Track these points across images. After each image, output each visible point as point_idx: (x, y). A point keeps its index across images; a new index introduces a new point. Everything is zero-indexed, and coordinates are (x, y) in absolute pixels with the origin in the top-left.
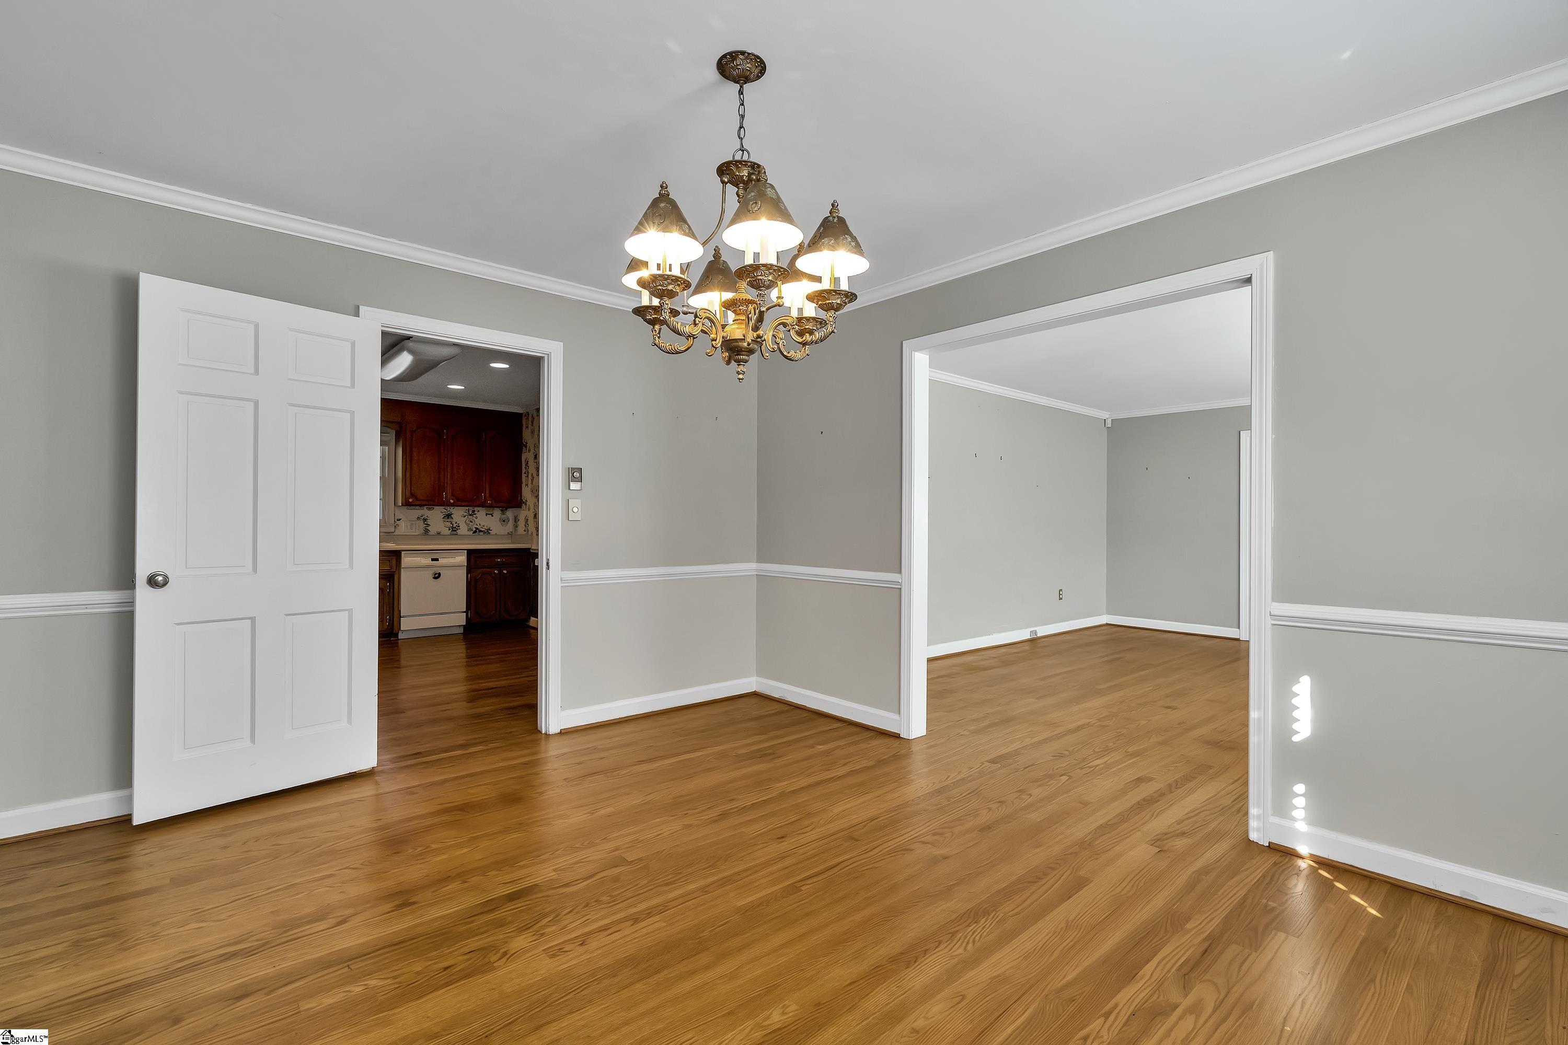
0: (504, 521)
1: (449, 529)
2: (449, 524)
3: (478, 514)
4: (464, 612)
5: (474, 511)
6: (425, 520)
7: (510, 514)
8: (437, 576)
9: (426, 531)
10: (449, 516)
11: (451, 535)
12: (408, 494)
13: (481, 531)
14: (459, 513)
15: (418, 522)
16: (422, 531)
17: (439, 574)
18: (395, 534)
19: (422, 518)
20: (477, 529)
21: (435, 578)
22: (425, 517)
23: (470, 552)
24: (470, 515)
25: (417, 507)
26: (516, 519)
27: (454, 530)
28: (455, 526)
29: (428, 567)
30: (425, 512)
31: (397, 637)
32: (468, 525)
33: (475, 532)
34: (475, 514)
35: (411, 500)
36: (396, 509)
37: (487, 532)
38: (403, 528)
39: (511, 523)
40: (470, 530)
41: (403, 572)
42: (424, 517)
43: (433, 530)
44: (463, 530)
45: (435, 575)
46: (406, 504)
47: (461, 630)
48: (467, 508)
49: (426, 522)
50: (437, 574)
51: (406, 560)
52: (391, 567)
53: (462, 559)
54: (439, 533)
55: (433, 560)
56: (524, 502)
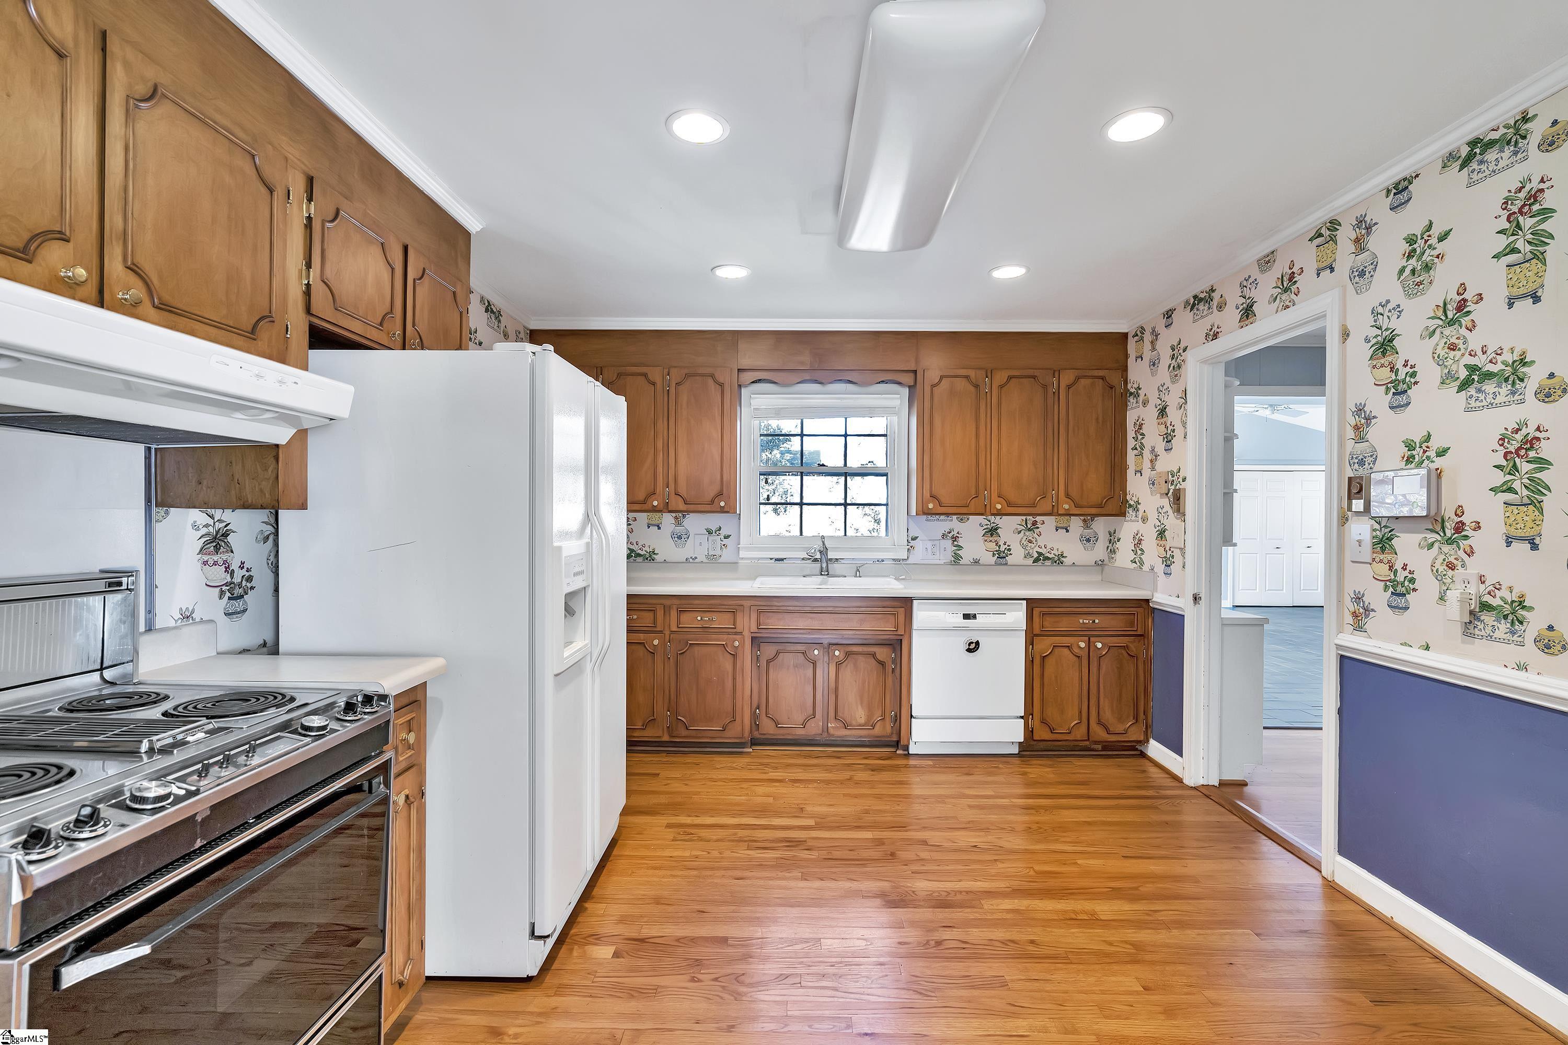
0: (1088, 540)
1: (994, 555)
2: (993, 546)
3: (1042, 528)
4: (1022, 717)
5: (1035, 523)
6: (955, 539)
7: (1101, 526)
8: (973, 647)
9: (957, 558)
10: (992, 531)
11: (996, 564)
12: (927, 494)
13: (1048, 558)
14: (1009, 525)
15: (943, 542)
16: (949, 557)
17: (977, 643)
18: (908, 562)
19: (950, 535)
20: (1040, 554)
21: (969, 650)
22: (955, 533)
23: (1032, 603)
24: (1029, 530)
25: (942, 517)
26: (1113, 539)
27: (1002, 556)
28: (1002, 549)
29: (956, 629)
30: (953, 524)
31: (908, 750)
32: (1024, 547)
33: (1036, 560)
34: (1038, 528)
35: (931, 506)
36: (910, 520)
37: (1059, 560)
38: (920, 554)
39: (1102, 544)
40: (1028, 555)
41: (915, 635)
42: (952, 533)
43: (967, 555)
44: (1017, 556)
45: (969, 645)
46: (924, 512)
47: (1015, 750)
48: (1024, 518)
49: (956, 543)
50: (972, 643)
51: (922, 615)
52: (897, 627)
53: (1017, 616)
54: (976, 562)
55: (966, 616)
56: (1130, 506)
